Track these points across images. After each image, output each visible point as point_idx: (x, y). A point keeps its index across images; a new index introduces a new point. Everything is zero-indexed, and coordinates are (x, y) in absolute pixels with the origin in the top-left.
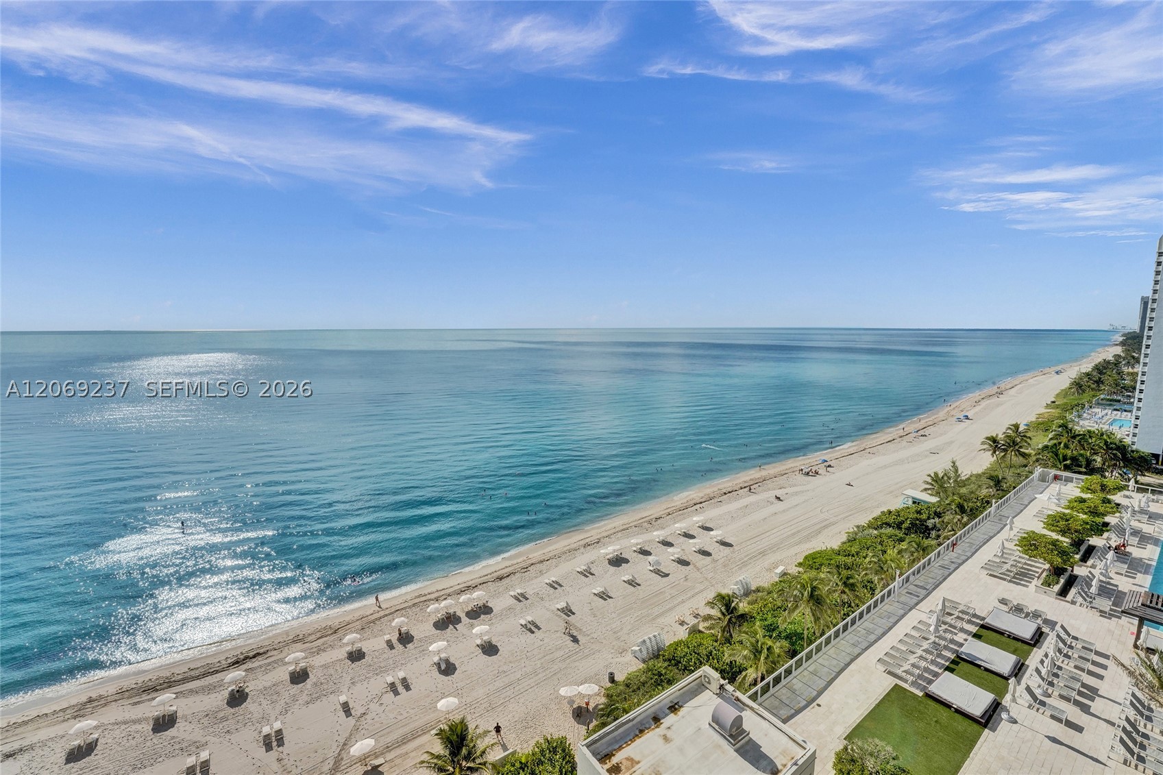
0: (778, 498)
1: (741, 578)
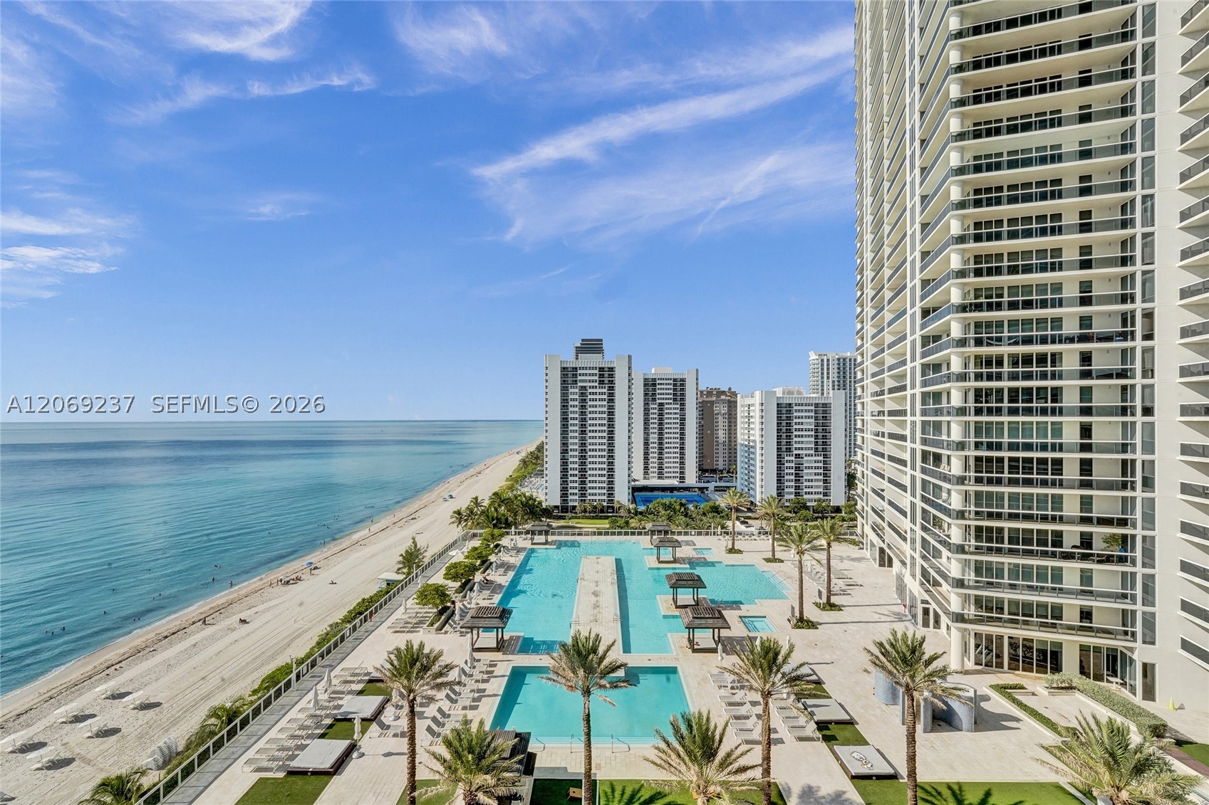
0: (243, 621)
1: (161, 744)
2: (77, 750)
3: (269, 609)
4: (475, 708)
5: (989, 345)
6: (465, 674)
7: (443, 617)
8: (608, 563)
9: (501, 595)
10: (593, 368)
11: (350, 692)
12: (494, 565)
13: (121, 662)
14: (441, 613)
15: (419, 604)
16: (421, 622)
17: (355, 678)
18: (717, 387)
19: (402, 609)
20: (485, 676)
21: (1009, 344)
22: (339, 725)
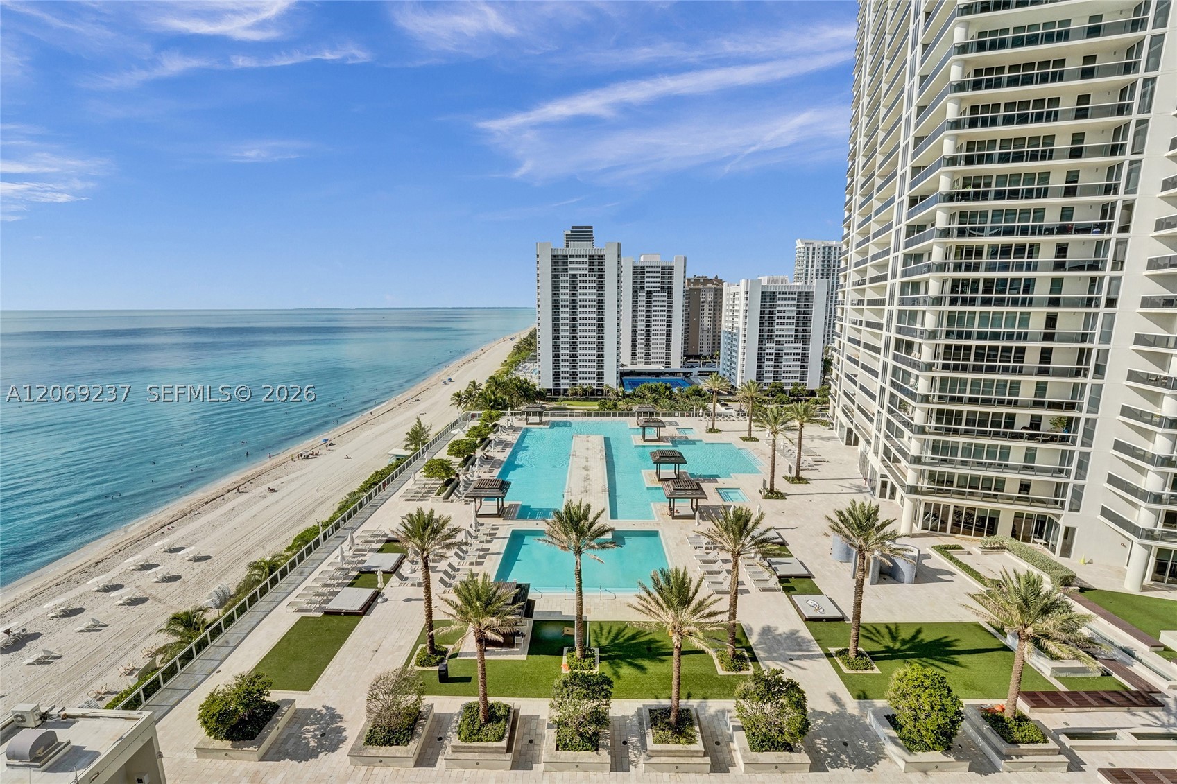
0: (272, 490)
1: (216, 589)
2: (149, 592)
3: (293, 480)
4: (481, 563)
5: (971, 235)
6: (471, 536)
7: (449, 488)
8: (598, 441)
9: (500, 469)
10: (583, 256)
11: (371, 550)
12: (493, 442)
13: (172, 522)
14: (447, 484)
15: (427, 476)
16: (429, 492)
17: (375, 539)
18: (704, 275)
19: (411, 481)
20: (489, 538)
21: (991, 235)
22: (364, 577)
